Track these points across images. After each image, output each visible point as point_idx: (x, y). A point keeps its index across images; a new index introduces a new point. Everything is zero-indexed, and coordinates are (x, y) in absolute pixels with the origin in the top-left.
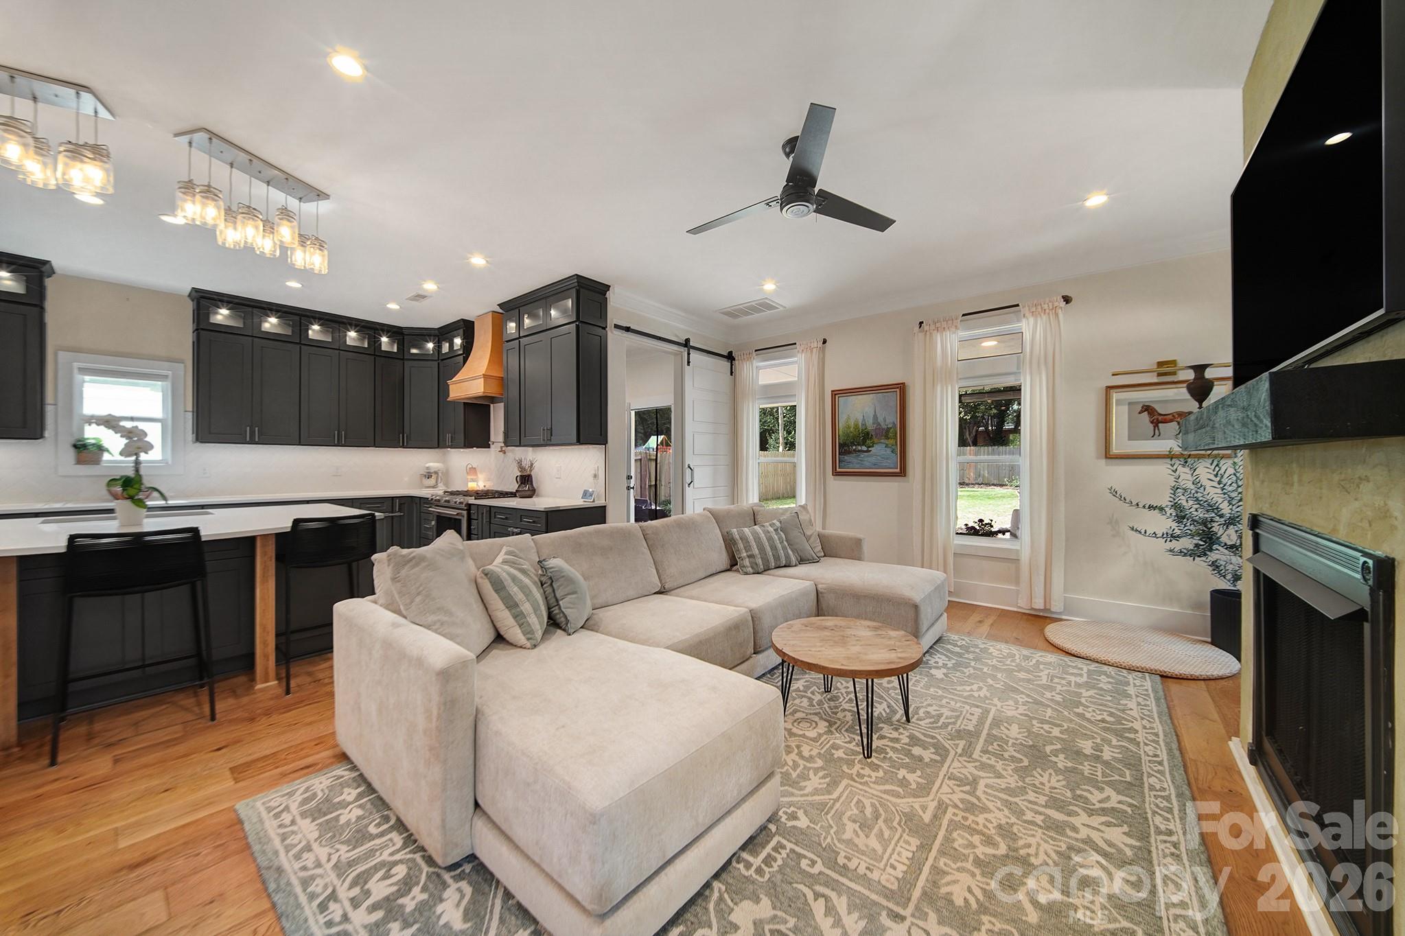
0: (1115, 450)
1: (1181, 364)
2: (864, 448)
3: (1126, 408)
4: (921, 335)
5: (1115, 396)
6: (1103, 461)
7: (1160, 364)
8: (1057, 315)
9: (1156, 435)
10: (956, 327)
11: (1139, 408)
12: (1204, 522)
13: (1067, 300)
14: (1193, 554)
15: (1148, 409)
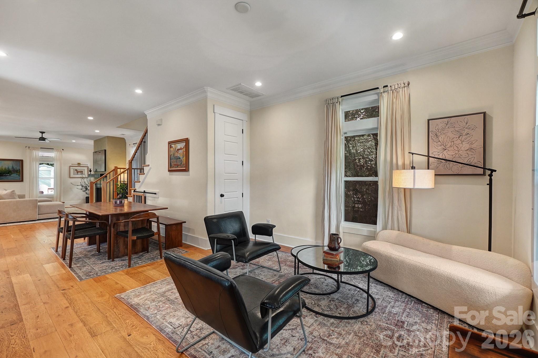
0: (71, 176)
1: (81, 164)
2: (8, 175)
3: (73, 170)
4: (29, 150)
5: (71, 167)
6: (69, 178)
7: (78, 163)
8: (62, 152)
9: (77, 174)
10: (39, 150)
11: (75, 170)
12: (86, 187)
13: (63, 150)
14: (84, 191)
15: (76, 170)
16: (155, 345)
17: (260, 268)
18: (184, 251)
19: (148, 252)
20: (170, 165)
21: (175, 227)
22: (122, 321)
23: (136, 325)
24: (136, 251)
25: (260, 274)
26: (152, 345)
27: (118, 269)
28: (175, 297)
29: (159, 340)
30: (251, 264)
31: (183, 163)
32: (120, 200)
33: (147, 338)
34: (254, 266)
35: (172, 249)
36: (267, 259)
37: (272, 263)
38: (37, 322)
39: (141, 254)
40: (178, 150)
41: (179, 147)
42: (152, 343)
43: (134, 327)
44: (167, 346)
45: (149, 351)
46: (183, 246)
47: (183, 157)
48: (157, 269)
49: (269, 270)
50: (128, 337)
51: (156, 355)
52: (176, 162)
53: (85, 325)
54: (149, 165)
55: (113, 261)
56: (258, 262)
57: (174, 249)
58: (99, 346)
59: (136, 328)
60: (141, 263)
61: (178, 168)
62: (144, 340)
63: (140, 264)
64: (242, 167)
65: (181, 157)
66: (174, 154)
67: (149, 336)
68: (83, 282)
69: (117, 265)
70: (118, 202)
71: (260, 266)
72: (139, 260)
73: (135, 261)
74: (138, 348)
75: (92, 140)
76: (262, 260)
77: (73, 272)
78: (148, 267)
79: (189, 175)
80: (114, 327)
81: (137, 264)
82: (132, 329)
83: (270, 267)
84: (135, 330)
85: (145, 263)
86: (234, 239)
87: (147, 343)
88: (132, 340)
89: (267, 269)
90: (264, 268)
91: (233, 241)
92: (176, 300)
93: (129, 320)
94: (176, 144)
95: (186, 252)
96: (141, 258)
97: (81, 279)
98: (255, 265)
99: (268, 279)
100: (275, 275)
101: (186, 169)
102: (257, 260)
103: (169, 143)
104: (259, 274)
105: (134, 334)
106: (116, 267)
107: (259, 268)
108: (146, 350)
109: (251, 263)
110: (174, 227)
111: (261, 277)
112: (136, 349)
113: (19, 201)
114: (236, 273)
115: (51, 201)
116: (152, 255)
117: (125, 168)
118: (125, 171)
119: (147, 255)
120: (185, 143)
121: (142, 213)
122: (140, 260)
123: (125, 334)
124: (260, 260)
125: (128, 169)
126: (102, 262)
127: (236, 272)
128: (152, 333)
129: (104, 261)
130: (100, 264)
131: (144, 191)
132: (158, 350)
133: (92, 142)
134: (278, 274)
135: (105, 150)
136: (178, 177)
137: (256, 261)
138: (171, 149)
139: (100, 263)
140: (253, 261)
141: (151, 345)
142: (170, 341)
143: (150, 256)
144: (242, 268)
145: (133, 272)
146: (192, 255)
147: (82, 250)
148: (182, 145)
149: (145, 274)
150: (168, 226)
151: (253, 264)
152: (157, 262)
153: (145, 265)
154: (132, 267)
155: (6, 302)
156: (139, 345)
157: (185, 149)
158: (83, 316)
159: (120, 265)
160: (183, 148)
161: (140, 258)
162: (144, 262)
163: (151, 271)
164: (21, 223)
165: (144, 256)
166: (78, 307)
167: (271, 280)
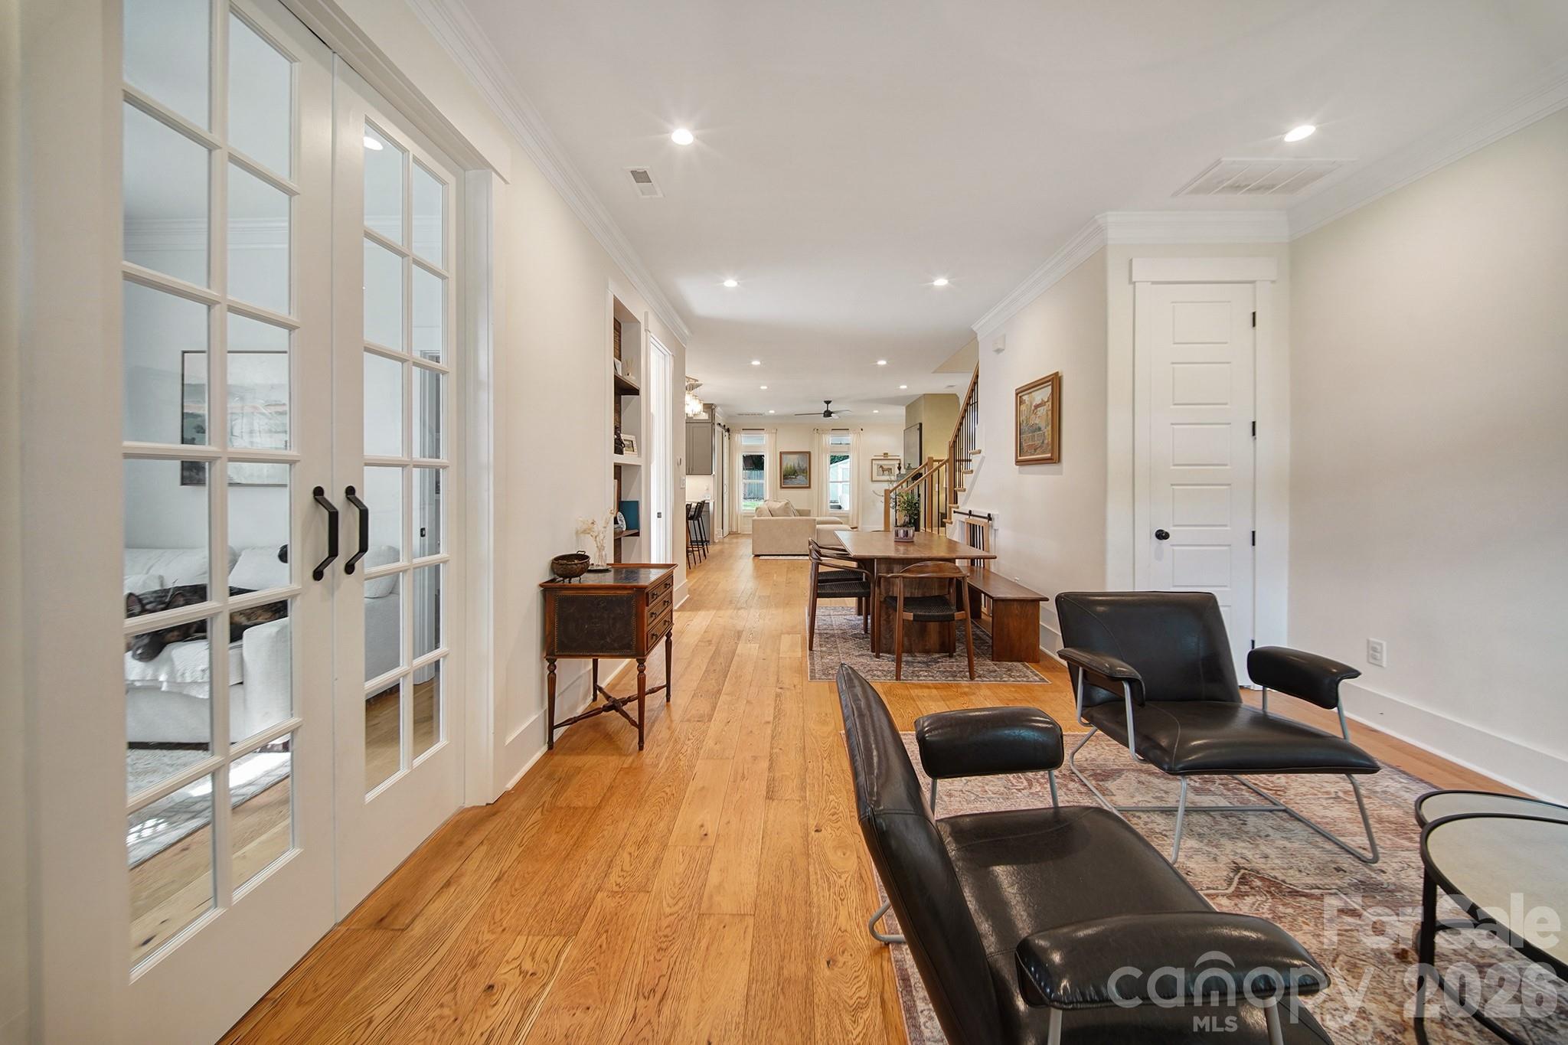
0: (873, 478)
1: (889, 454)
2: (793, 477)
3: (877, 466)
4: (815, 435)
5: (874, 462)
6: (871, 482)
7: (885, 454)
8: (860, 435)
9: (883, 475)
10: (825, 434)
11: (880, 466)
13: (862, 430)
16: (848, 882)
17: (1280, 814)
18: (1036, 675)
19: (951, 656)
20: (1020, 449)
21: (1019, 607)
22: (824, 793)
23: (841, 815)
24: (927, 648)
25: (1267, 836)
26: (841, 882)
27: (878, 676)
28: (949, 788)
29: (861, 877)
30: (1244, 785)
31: (1046, 442)
32: (906, 529)
33: (842, 856)
34: (1253, 798)
35: (1010, 663)
36: (1327, 793)
37: (1347, 814)
38: (723, 730)
39: (937, 655)
40: (1037, 406)
41: (1038, 401)
42: (844, 876)
43: (835, 817)
44: (867, 906)
45: (829, 890)
46: (1041, 663)
47: (1048, 425)
48: (948, 702)
49: (1319, 839)
50: (813, 833)
51: (836, 910)
52: (1033, 440)
53: (770, 769)
54: (980, 452)
55: (878, 656)
56: (1280, 790)
57: (1015, 664)
58: (765, 822)
59: (837, 822)
60: (924, 678)
61: (1038, 454)
62: (835, 858)
63: (921, 678)
64: (1252, 444)
65: (1042, 425)
66: (1028, 419)
67: (848, 853)
68: (813, 684)
69: (880, 668)
70: (901, 533)
71: (1276, 808)
72: (924, 669)
73: (917, 669)
74: (815, 868)
75: (903, 405)
76: (1304, 789)
77: (810, 659)
78: (934, 692)
79: (1061, 473)
80: (804, 798)
81: (916, 678)
82: (830, 820)
83: (1328, 828)
84: (833, 825)
85: (932, 680)
86: (1131, 681)
87: (834, 869)
88: (816, 843)
89: (1312, 831)
90: (1296, 823)
91: (1127, 687)
92: (946, 799)
93: (835, 796)
94: (1033, 394)
95: (1042, 680)
96: (932, 665)
97: (813, 678)
98: (1261, 795)
99: (1291, 868)
100: (1338, 869)
101: (1055, 459)
102: (1280, 779)
103: (1018, 391)
104: (1262, 834)
105: (827, 832)
106: (875, 672)
107: (1271, 811)
108: (826, 885)
109: (1246, 782)
110: (1015, 606)
111: (1263, 848)
112: (811, 869)
113: (794, 520)
114: (1164, 795)
115: (841, 523)
116: (957, 665)
117: (941, 461)
118: (942, 465)
119: (946, 663)
120: (1050, 387)
121: (929, 563)
122: (926, 671)
123: (812, 823)
124: (1294, 785)
125: (948, 461)
126: (860, 653)
127: (1166, 792)
128: (858, 851)
129: (865, 652)
130: (856, 656)
131: (970, 512)
132: (845, 900)
133: (902, 411)
134: (1362, 872)
135: (921, 425)
136: (1037, 479)
137: (1272, 782)
138: (1022, 406)
139: (857, 654)
140: (1256, 779)
141: (840, 880)
142: (879, 896)
143: (951, 667)
144: (1197, 785)
145: (899, 692)
146: (1051, 695)
147: (845, 621)
148: (1043, 394)
149: (918, 707)
150: (999, 603)
151: (1249, 788)
152: (958, 686)
153: (931, 685)
154: (903, 680)
155: (713, 681)
156: (820, 863)
157: (1050, 403)
158: (777, 750)
159: (886, 669)
160: (1046, 400)
161: (928, 666)
162: (932, 676)
163: (934, 704)
164: (796, 557)
165: (938, 662)
166: (780, 730)
167: (1310, 881)
